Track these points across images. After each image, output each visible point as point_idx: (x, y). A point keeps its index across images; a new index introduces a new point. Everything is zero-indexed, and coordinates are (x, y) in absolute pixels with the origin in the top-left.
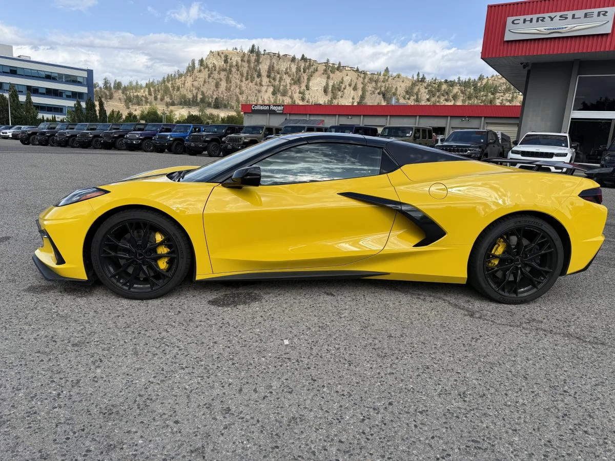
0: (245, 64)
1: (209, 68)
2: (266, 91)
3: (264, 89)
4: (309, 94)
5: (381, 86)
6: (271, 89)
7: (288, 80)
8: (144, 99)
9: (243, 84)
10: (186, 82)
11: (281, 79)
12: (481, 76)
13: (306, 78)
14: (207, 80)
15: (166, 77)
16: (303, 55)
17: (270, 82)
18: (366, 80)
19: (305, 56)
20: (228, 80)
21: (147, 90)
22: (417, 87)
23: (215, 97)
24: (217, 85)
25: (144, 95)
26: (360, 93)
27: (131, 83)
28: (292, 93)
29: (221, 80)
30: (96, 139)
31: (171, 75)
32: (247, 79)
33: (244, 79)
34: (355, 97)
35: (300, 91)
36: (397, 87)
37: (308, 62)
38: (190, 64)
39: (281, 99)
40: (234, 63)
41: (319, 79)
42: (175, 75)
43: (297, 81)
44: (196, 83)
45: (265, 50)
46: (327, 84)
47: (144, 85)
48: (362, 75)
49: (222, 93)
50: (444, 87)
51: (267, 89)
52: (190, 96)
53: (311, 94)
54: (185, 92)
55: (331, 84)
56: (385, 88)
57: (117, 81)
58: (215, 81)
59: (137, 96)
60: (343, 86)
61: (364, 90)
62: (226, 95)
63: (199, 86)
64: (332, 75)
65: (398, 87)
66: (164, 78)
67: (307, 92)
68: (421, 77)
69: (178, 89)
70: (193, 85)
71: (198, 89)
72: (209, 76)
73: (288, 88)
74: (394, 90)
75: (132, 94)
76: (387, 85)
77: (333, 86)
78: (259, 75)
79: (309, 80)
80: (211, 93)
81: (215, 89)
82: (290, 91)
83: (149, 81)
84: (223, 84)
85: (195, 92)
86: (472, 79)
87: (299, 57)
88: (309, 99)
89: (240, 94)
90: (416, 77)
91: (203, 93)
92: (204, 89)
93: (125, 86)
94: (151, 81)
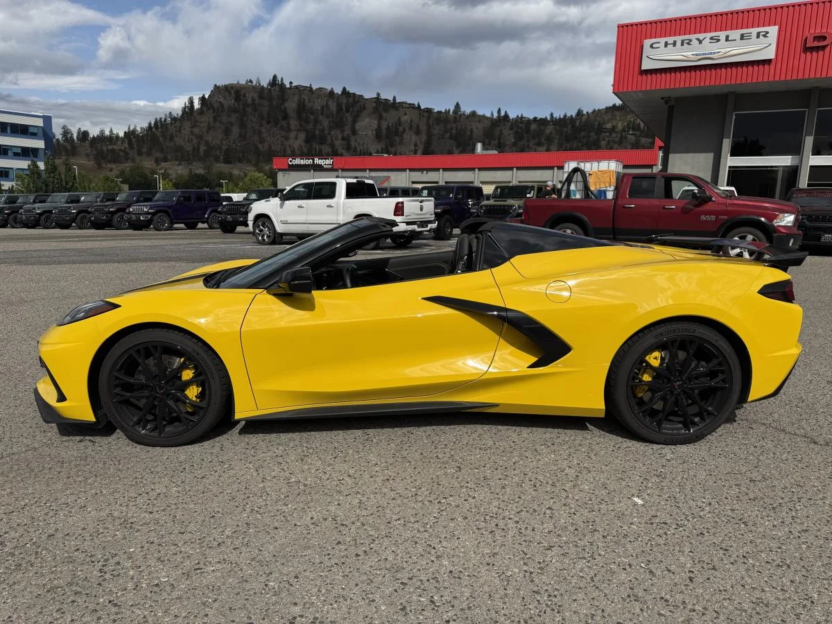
0: (265, 103)
1: (214, 109)
2: (296, 138)
3: (292, 135)
4: (356, 141)
5: (452, 128)
6: (302, 136)
7: (325, 123)
8: (122, 153)
9: (263, 130)
10: (182, 128)
11: (316, 121)
12: (579, 110)
13: (350, 119)
14: (212, 125)
15: (153, 123)
16: (344, 89)
17: (301, 126)
18: (431, 121)
19: (347, 89)
20: (243, 125)
21: (126, 141)
22: (499, 129)
23: (224, 148)
24: (227, 132)
25: (123, 148)
26: (424, 137)
27: (102, 132)
28: (332, 140)
29: (232, 124)
30: (82, 215)
31: (161, 119)
32: (269, 122)
33: (264, 122)
34: (418, 142)
35: (343, 137)
36: (472, 129)
37: (352, 98)
38: (187, 104)
39: (317, 148)
40: (250, 101)
41: (367, 120)
42: (165, 120)
43: (339, 124)
44: (196, 130)
45: (291, 83)
46: (379, 126)
47: (121, 134)
48: (426, 114)
49: (234, 143)
50: (533, 127)
51: (297, 135)
52: (188, 147)
53: (358, 141)
54: (182, 143)
56: (457, 130)
57: (82, 130)
58: (223, 126)
59: (113, 150)
60: (401, 129)
61: (430, 135)
62: (239, 144)
63: (201, 133)
64: (385, 115)
65: (474, 129)
66: (150, 124)
67: (352, 139)
68: (503, 114)
69: (172, 138)
70: (192, 131)
71: (200, 137)
72: (215, 119)
73: (326, 132)
74: (468, 133)
75: (105, 148)
76: (459, 127)
77: (388, 128)
78: (286, 117)
79: (354, 122)
80: (219, 142)
81: (225, 137)
82: (329, 136)
83: (129, 128)
84: (236, 130)
85: (195, 141)
86: (569, 115)
87: (338, 91)
88: (356, 148)
89: (260, 143)
90: (496, 115)
91: (207, 143)
92: (209, 138)
93: (94, 136)
94: (132, 129)
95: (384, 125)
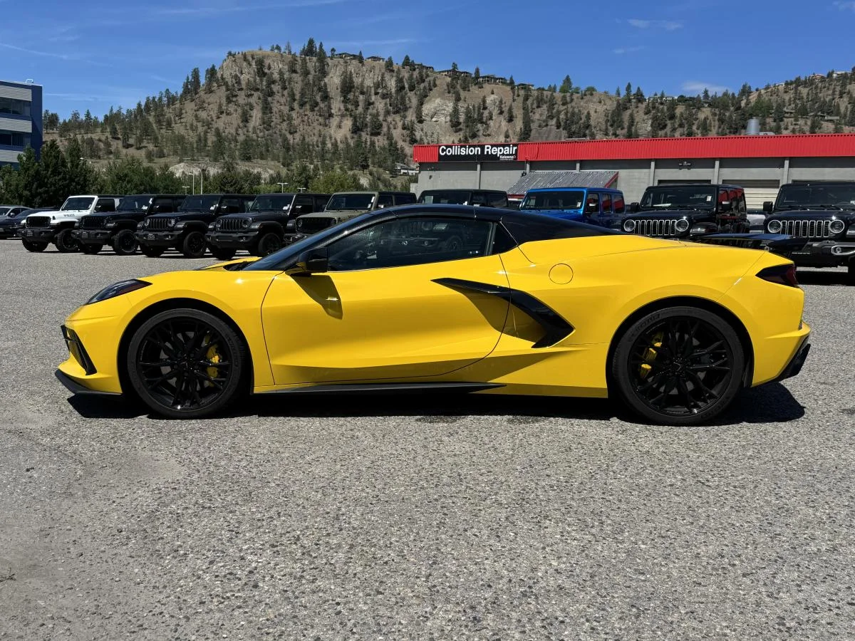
0: (297, 77)
1: (226, 84)
2: (339, 127)
3: (334, 121)
4: (422, 130)
5: (559, 112)
6: (348, 123)
7: (380, 105)
9: (294, 114)
10: (183, 111)
11: (369, 104)
12: (744, 86)
13: (414, 101)
14: (224, 107)
15: (143, 104)
16: (407, 58)
17: (347, 110)
18: (529, 102)
19: (411, 59)
20: (267, 108)
21: (108, 128)
22: (629, 112)
23: (241, 138)
24: (245, 119)
25: (103, 138)
26: (519, 124)
27: (76, 115)
28: (389, 128)
29: (252, 108)
31: (154, 98)
32: (302, 105)
33: (296, 105)
34: (510, 132)
35: (404, 124)
36: (588, 113)
37: (417, 71)
38: (190, 78)
39: (369, 140)
40: (276, 76)
41: (438, 101)
42: (160, 99)
43: (399, 108)
44: (203, 115)
45: (333, 50)
46: (456, 111)
47: (101, 119)
48: (522, 92)
49: (254, 132)
50: (680, 110)
51: (341, 122)
52: (192, 137)
53: (425, 130)
54: (183, 132)
55: (462, 110)
56: (566, 114)
57: (50, 113)
58: (240, 111)
59: (91, 142)
60: (486, 113)
61: (527, 122)
62: (261, 134)
63: (209, 118)
64: (463, 94)
65: (592, 113)
66: (139, 105)
67: (418, 126)
68: (634, 91)
69: (169, 124)
70: (196, 116)
71: (208, 124)
72: (229, 101)
73: (381, 118)
74: (583, 117)
75: (79, 137)
76: (570, 110)
77: (468, 112)
78: (326, 97)
79: (421, 103)
80: (233, 131)
81: (241, 125)
82: (385, 124)
83: (112, 110)
84: (256, 115)
85: (201, 129)
86: (730, 92)
87: (398, 62)
88: (421, 139)
89: (291, 133)
90: (623, 93)
91: (218, 133)
92: (220, 124)
93: (65, 121)
94: (114, 111)
95: (462, 107)
